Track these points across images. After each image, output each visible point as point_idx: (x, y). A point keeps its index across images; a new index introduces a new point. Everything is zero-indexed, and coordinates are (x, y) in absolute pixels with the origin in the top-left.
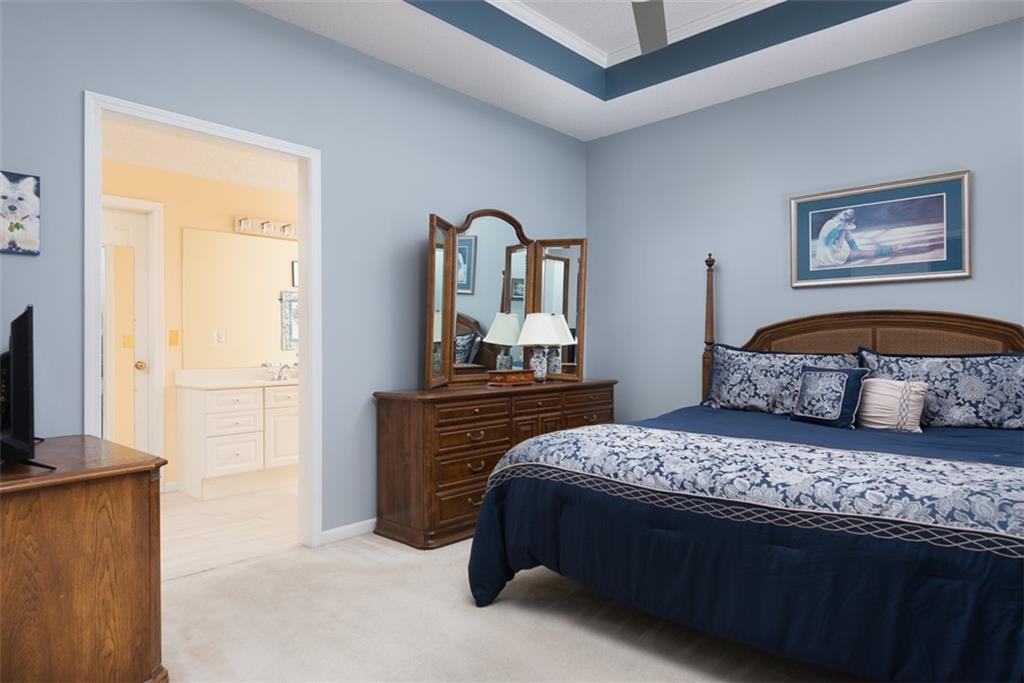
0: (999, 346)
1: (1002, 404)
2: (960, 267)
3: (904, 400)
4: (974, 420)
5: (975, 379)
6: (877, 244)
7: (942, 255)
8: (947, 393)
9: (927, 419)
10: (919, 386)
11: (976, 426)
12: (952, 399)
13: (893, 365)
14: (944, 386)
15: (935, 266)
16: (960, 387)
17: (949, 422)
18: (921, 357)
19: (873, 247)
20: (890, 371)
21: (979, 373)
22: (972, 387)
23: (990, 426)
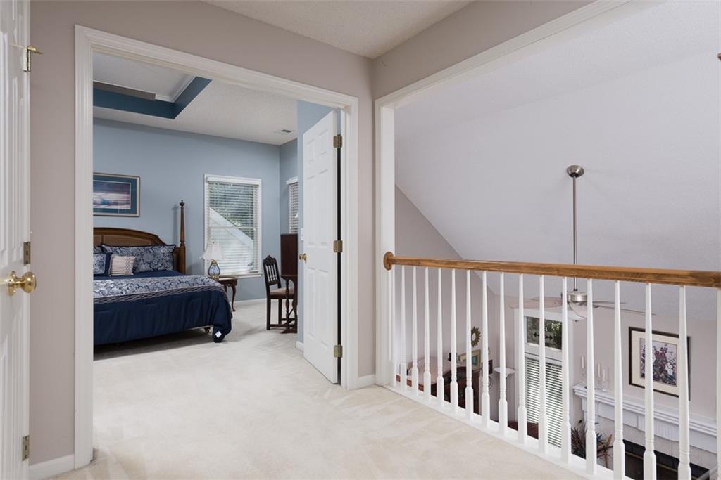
0: (150, 243)
1: (158, 262)
2: (136, 213)
3: (127, 263)
4: (149, 269)
5: (149, 254)
6: (103, 199)
7: (128, 207)
8: (140, 260)
9: (134, 270)
10: (132, 258)
11: (150, 271)
12: (142, 262)
13: (118, 250)
14: (139, 257)
15: (127, 211)
16: (145, 257)
17: (141, 270)
18: (128, 247)
19: (101, 200)
20: (118, 253)
21: (150, 252)
22: (148, 257)
23: (154, 270)
